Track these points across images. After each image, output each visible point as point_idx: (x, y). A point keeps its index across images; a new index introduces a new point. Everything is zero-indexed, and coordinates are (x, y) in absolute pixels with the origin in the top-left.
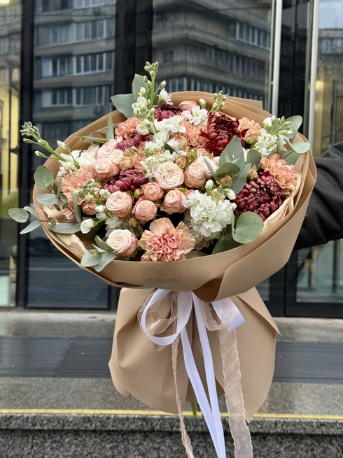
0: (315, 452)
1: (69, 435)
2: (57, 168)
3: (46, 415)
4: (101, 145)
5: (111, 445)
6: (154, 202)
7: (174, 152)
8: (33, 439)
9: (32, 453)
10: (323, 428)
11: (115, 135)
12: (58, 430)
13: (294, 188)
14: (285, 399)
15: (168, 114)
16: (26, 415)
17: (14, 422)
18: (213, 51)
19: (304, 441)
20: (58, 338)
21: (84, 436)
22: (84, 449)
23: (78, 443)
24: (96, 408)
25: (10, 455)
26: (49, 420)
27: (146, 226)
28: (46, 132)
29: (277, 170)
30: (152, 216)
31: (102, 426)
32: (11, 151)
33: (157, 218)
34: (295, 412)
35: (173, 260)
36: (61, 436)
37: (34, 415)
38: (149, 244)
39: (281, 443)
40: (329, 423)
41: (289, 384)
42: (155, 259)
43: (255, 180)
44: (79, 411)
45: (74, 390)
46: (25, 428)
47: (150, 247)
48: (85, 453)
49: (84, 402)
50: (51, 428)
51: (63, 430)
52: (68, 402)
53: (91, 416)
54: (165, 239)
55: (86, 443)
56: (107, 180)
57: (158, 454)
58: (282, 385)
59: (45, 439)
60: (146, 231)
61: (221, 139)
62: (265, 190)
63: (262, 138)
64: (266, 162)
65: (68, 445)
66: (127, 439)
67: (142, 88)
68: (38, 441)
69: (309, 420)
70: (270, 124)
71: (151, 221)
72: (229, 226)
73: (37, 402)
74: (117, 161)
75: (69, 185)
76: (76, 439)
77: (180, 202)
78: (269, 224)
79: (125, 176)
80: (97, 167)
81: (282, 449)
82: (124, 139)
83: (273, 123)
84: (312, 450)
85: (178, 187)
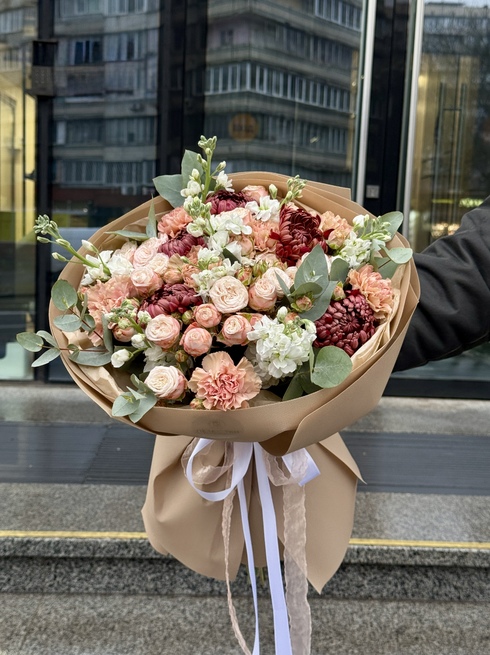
0: (406, 586)
1: (102, 563)
2: (80, 273)
3: (72, 540)
4: (139, 243)
5: (153, 576)
6: (208, 329)
7: (236, 262)
8: (56, 568)
9: (56, 585)
10: (417, 558)
11: (158, 231)
12: (88, 558)
13: (390, 310)
14: (370, 516)
15: (228, 205)
16: (47, 540)
17: (32, 548)
18: (285, 31)
19: (393, 573)
20: (87, 426)
21: (119, 565)
22: (120, 580)
23: (112, 573)
24: (134, 530)
25: (27, 588)
26: (76, 546)
27: (198, 361)
28: (71, 134)
29: (370, 288)
30: (206, 349)
31: (142, 554)
32: (25, 177)
33: (212, 350)
34: (383, 536)
35: (233, 408)
36: (92, 565)
37: (57, 539)
38: (201, 386)
39: (364, 574)
40: (425, 552)
41: (375, 495)
42: (208, 406)
43: (341, 302)
44: (114, 534)
45: (108, 502)
46: (46, 555)
47: (203, 390)
48: (121, 585)
49: (119, 520)
50: (79, 555)
51: (93, 558)
52: (100, 521)
53: (129, 541)
54: (223, 381)
55: (122, 573)
56: (147, 297)
57: (212, 587)
58: (366, 496)
59: (71, 568)
60: (198, 369)
61: (298, 244)
62: (354, 314)
63: (352, 243)
64: (356, 276)
65: (99, 576)
66: (173, 568)
67: (195, 170)
68: (63, 570)
69: (400, 548)
70: (362, 225)
71: (205, 355)
72: (306, 365)
73: (62, 520)
74: (160, 269)
75: (97, 298)
76: (110, 568)
77: (243, 333)
78: (357, 359)
79: (171, 293)
80: (134, 278)
81: (365, 582)
82: (170, 237)
83: (365, 223)
84: (403, 583)
85: (241, 311)
